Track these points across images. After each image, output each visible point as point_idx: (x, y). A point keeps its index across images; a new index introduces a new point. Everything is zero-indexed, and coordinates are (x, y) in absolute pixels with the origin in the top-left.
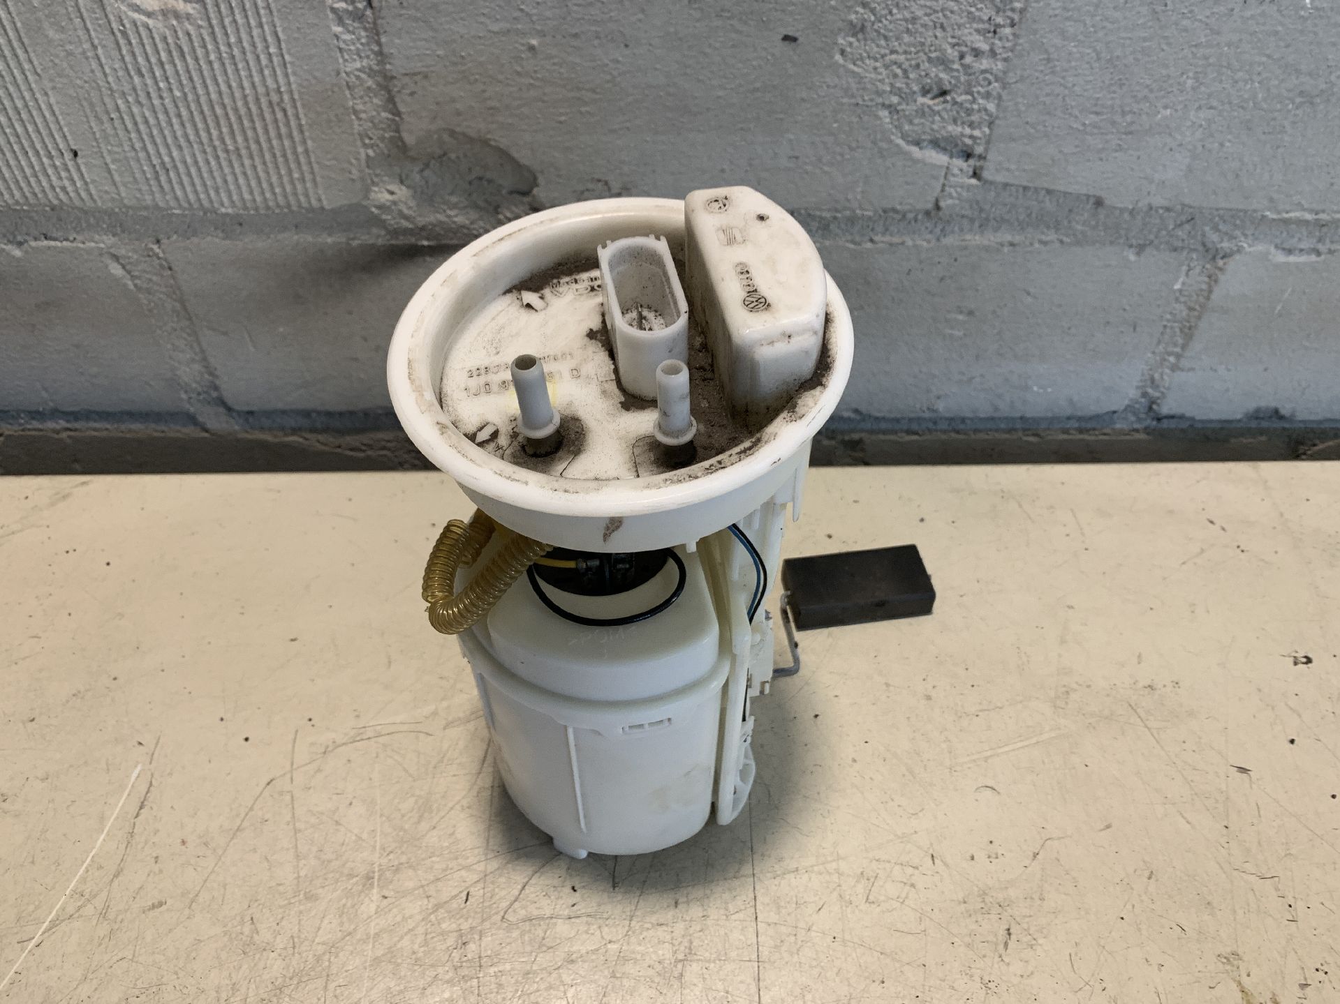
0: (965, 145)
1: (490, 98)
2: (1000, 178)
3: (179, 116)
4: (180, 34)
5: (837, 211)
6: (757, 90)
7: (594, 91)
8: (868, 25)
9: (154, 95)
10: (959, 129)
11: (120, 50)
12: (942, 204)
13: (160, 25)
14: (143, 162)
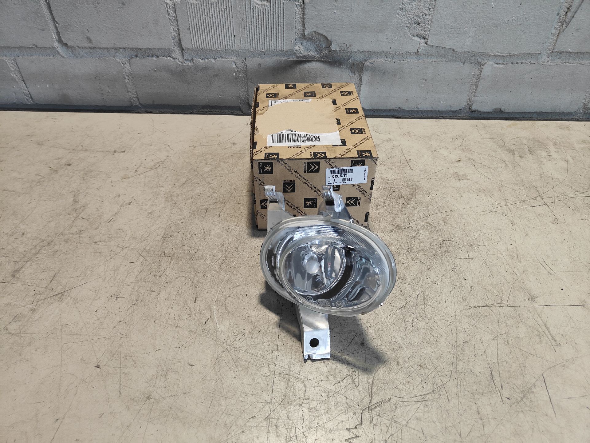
0: (424, 36)
1: (324, 24)
2: (431, 44)
3: (259, 28)
4: (264, 9)
5: (396, 52)
6: (380, 23)
7: (346, 22)
8: (403, 8)
10: (422, 32)
11: (251, 13)
12: (419, 50)
13: (260, 7)
14: (248, 38)
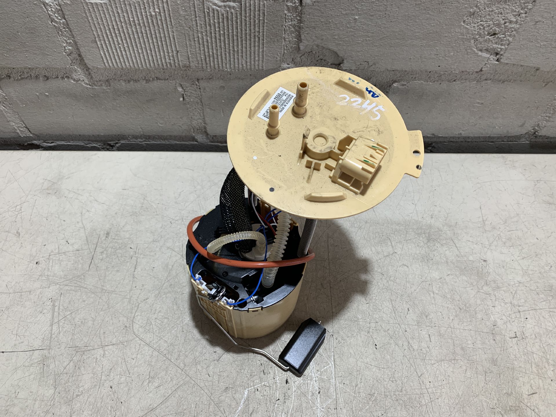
1: (335, 35)
3: (220, 40)
4: (229, 13)
5: (446, 71)
8: (476, 13)
9: (213, 33)
10: (497, 46)
11: (205, 18)
12: (483, 69)
13: (222, 10)
14: (202, 54)
